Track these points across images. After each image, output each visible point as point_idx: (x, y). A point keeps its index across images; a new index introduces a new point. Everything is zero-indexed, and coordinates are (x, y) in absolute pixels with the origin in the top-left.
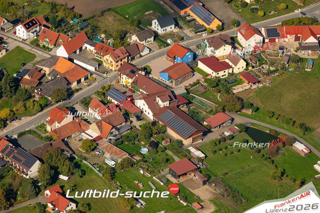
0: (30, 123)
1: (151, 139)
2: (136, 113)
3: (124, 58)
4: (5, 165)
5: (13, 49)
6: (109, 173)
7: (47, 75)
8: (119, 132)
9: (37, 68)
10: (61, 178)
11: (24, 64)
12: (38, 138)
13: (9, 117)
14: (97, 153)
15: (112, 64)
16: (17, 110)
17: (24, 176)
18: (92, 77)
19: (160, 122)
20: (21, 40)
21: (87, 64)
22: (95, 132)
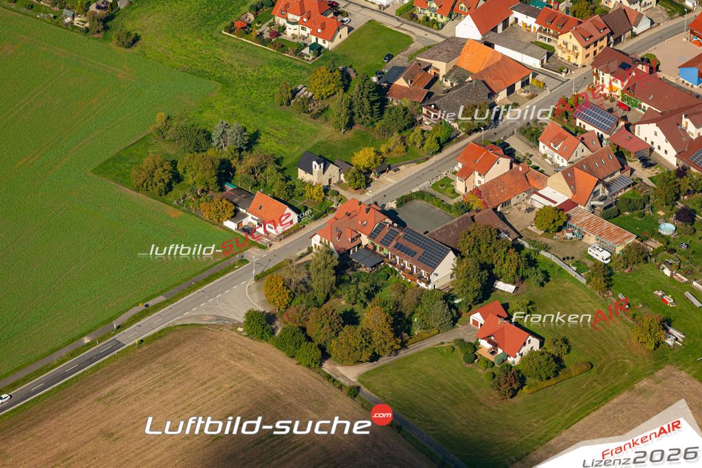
0: (419, 177)
1: (677, 204)
2: (639, 151)
3: (601, 39)
4: (379, 263)
5: (362, 26)
6: (602, 274)
7: (441, 79)
8: (610, 191)
9: (419, 64)
10: (500, 288)
11: (390, 57)
12: (439, 206)
13: (374, 166)
14: (569, 235)
15: (576, 51)
16: (389, 151)
17: (423, 285)
18: (538, 81)
19: (693, 170)
20: (376, 7)
21: (522, 53)
22: (561, 192)
